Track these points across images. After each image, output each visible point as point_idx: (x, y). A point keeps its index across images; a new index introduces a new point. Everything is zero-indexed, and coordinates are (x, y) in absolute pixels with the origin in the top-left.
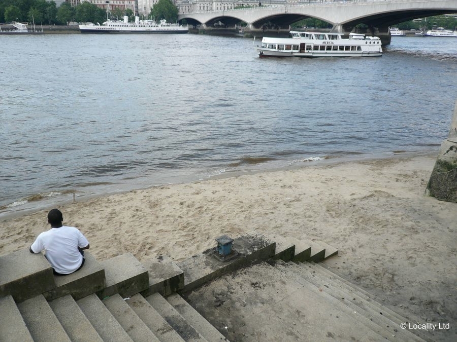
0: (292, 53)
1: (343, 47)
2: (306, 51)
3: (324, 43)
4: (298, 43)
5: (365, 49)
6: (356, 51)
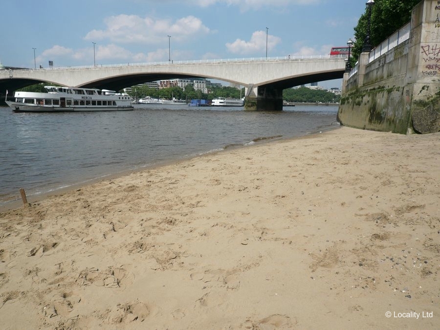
0: (53, 107)
1: (95, 101)
2: (67, 106)
3: (83, 97)
4: (58, 98)
5: (119, 104)
6: (112, 106)
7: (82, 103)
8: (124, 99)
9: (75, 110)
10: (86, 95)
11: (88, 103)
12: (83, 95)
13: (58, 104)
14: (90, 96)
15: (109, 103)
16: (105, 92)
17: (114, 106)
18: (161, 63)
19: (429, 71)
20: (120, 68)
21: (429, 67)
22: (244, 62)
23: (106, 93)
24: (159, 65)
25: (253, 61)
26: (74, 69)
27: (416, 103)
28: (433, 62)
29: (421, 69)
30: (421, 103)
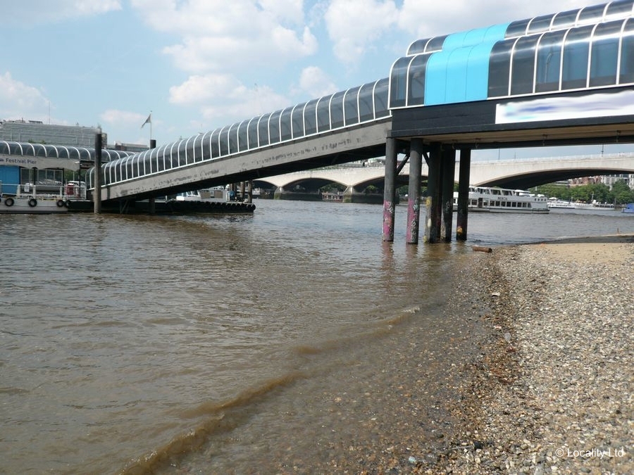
0: (472, 208)
1: (516, 203)
2: (483, 207)
3: (499, 198)
4: (477, 198)
5: (534, 206)
6: (527, 208)
7: (498, 204)
8: (540, 201)
9: (491, 211)
10: (502, 195)
11: (503, 204)
13: (476, 204)
14: (506, 196)
15: (524, 204)
16: (518, 193)
17: (530, 208)
18: (591, 156)
20: (535, 163)
23: (520, 194)
24: (589, 159)
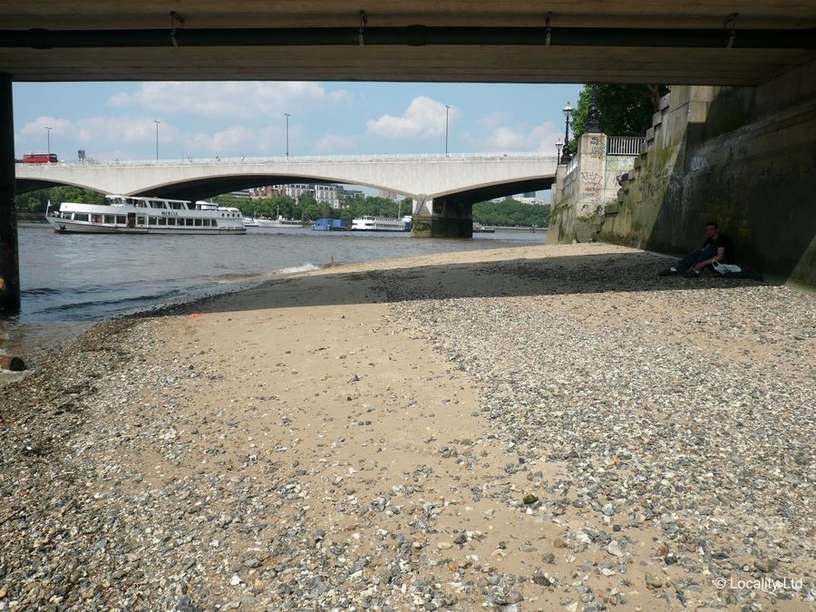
0: (117, 227)
2: (137, 225)
3: (163, 213)
4: (126, 213)
5: (221, 225)
6: (210, 227)
7: (162, 221)
8: (231, 216)
9: (150, 231)
10: (169, 209)
11: (172, 221)
12: (164, 210)
13: (124, 223)
14: (175, 211)
15: (206, 222)
16: (201, 205)
17: (214, 228)
18: (275, 159)
19: (588, 193)
20: (206, 166)
21: (588, 189)
22: (411, 160)
24: (273, 162)
25: (425, 159)
26: (124, 165)
27: (578, 219)
28: (591, 186)
29: (582, 191)
30: (583, 219)
